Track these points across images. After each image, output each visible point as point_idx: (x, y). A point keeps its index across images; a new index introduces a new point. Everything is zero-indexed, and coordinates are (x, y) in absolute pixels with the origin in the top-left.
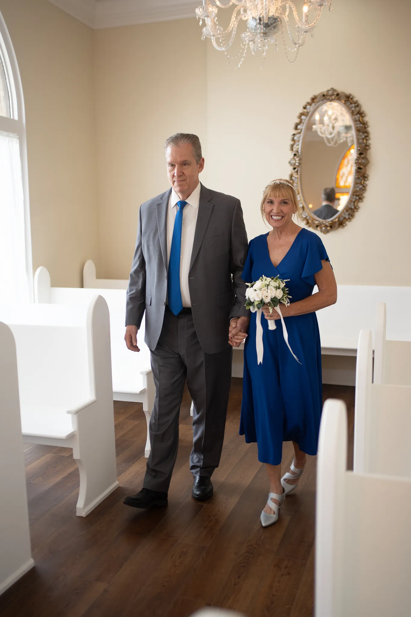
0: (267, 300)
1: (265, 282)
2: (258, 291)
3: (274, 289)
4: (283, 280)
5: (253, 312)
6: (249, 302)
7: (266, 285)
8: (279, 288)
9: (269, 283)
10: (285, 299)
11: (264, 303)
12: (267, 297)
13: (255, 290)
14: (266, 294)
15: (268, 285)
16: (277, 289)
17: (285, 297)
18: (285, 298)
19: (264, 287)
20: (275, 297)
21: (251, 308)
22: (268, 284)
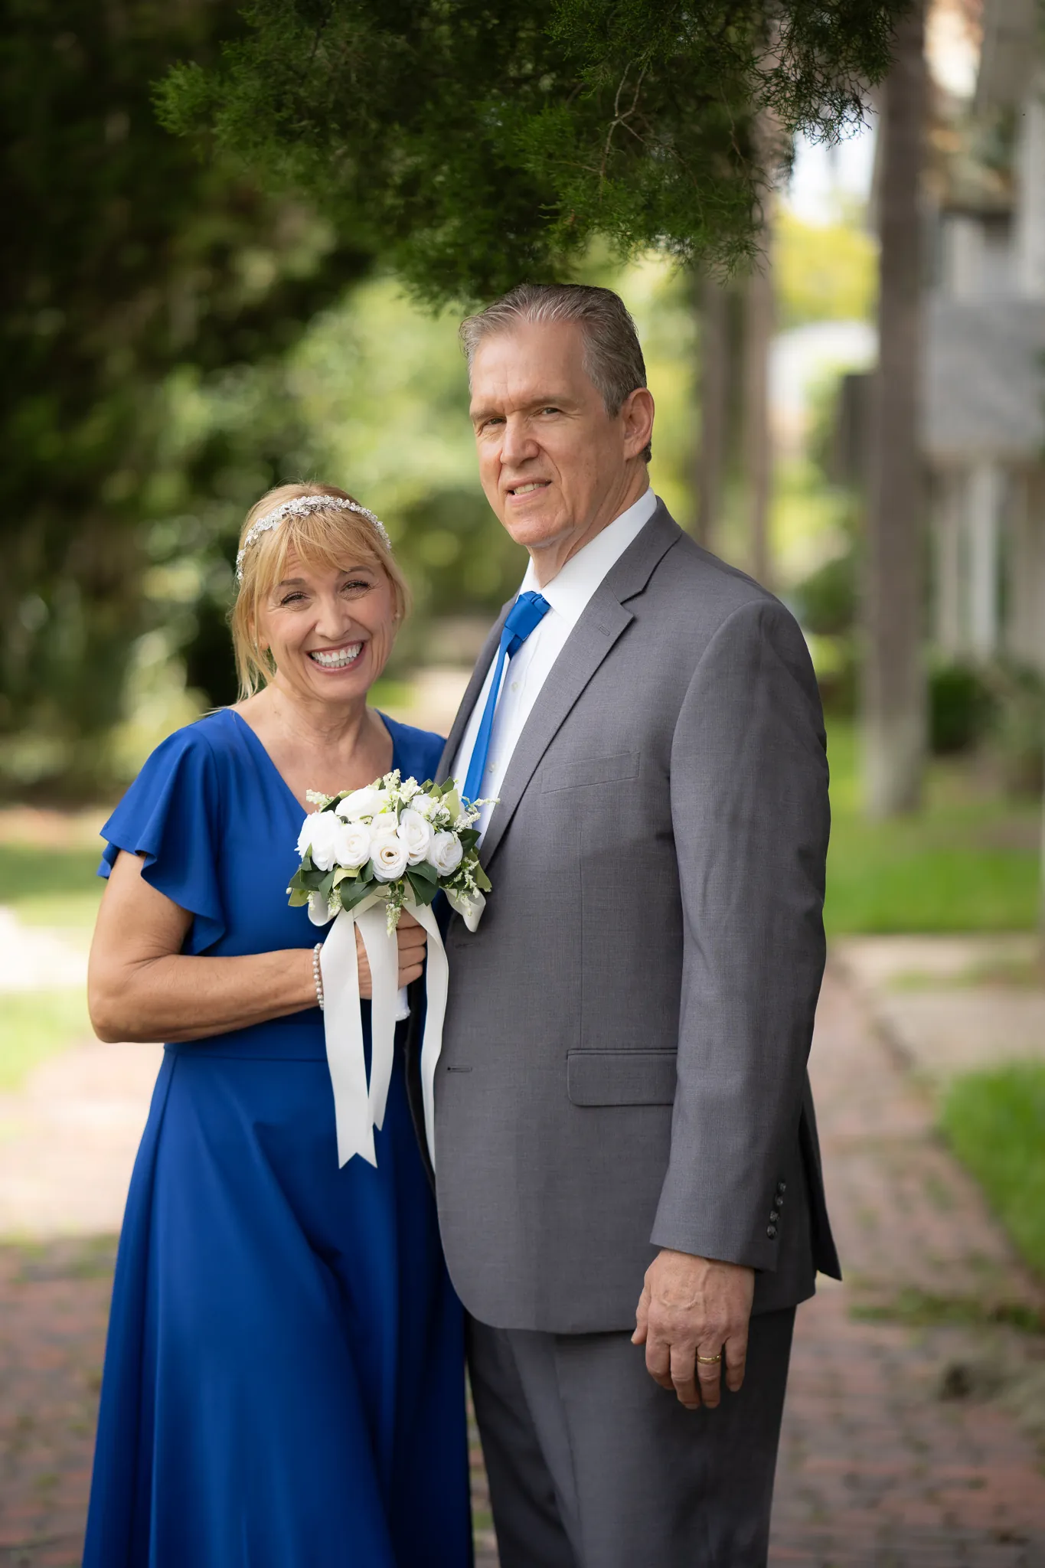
0: (391, 870)
1: (395, 793)
2: (357, 826)
3: (427, 829)
4: (472, 802)
5: (319, 922)
6: (309, 868)
7: (396, 805)
8: (449, 828)
9: (412, 800)
10: (469, 877)
11: (374, 883)
12: (390, 855)
13: (345, 820)
14: (393, 844)
15: (404, 806)
16: (442, 830)
17: (471, 868)
18: (471, 877)
19: (383, 811)
20: (424, 863)
21: (312, 900)
22: (404, 800)
